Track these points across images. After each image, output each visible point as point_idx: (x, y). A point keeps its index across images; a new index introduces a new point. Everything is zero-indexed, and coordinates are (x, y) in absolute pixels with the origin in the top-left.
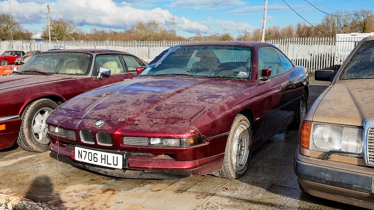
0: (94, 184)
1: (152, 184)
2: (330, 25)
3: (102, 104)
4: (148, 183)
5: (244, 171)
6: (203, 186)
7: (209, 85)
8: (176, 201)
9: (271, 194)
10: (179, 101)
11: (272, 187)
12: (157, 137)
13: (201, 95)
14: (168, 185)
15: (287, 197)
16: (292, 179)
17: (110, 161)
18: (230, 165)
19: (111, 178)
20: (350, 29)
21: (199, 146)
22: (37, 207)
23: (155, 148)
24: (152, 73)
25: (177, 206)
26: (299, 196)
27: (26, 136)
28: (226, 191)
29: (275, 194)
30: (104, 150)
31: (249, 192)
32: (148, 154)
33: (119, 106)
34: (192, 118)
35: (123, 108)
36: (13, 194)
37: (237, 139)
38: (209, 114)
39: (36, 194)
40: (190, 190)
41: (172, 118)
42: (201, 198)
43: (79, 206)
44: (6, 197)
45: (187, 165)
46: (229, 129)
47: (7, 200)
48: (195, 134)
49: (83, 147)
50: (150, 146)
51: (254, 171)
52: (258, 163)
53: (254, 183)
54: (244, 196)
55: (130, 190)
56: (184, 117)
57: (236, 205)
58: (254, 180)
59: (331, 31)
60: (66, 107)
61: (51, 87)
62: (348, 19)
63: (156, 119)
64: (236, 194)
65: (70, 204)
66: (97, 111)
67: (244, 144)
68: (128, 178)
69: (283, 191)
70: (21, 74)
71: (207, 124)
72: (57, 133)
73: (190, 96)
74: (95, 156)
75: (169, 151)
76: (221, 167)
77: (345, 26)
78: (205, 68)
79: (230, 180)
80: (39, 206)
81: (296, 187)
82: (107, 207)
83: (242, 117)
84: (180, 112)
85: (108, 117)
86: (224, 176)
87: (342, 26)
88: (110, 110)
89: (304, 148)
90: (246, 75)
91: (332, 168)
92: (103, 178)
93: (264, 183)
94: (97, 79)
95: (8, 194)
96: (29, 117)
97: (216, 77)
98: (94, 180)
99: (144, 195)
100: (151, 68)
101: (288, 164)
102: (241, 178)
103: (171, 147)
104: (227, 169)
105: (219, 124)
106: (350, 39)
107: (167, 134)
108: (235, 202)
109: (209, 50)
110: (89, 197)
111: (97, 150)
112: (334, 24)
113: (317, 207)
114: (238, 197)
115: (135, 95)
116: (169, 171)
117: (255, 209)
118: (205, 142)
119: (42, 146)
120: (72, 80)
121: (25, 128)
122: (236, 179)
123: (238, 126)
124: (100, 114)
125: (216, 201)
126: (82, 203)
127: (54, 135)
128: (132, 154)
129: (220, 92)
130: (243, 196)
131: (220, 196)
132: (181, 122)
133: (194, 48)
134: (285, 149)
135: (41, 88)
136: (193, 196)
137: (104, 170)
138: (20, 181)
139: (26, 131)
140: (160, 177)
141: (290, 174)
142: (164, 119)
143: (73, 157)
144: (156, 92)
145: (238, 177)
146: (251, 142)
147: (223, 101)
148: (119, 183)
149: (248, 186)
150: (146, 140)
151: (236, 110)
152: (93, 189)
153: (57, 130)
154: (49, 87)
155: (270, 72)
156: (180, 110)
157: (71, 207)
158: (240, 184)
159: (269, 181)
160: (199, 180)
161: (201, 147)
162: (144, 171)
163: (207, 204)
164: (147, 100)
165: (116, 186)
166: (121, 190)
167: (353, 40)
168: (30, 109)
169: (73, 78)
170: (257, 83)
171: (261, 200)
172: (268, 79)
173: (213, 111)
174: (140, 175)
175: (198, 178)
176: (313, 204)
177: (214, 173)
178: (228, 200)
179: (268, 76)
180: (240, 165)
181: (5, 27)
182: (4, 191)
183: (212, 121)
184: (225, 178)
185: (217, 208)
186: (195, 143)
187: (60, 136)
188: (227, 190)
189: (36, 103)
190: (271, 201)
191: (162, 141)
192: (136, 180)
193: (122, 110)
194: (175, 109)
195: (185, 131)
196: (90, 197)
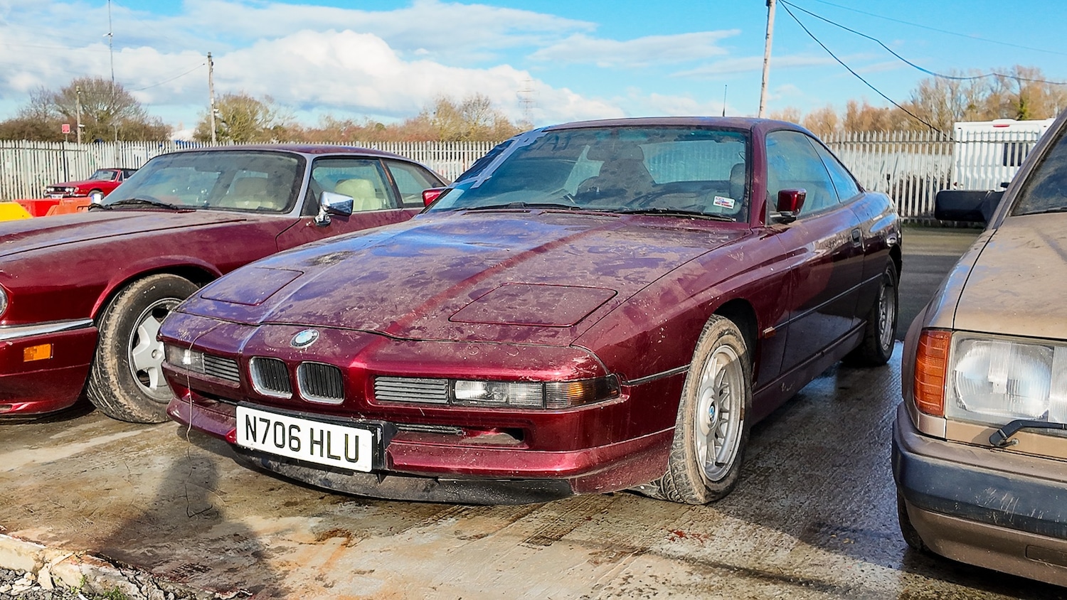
0: (293, 515)
1: (460, 518)
2: (933, 105)
3: (318, 283)
4: (450, 513)
5: (729, 482)
6: (611, 526)
7: (628, 233)
8: (532, 569)
9: (816, 552)
10: (539, 276)
11: (816, 532)
12: (475, 376)
13: (604, 259)
14: (508, 522)
15: (865, 560)
16: (874, 507)
17: (337, 449)
18: (689, 463)
19: (344, 497)
20: (983, 114)
21: (599, 406)
22: (120, 583)
23: (469, 410)
24: (467, 203)
25: (533, 586)
26: (900, 559)
27: (113, 378)
28: (680, 542)
29: (827, 553)
30: (319, 416)
31: (748, 546)
32: (448, 428)
33: (365, 287)
34: (578, 323)
35: (376, 295)
36: (57, 543)
37: (710, 387)
38: (630, 312)
39: (124, 544)
40: (573, 537)
41: (519, 323)
42: (605, 561)
43: (243, 580)
44: (37, 553)
45: (564, 462)
46: (687, 357)
47: (38, 560)
48: (587, 370)
49: (258, 406)
50: (453, 405)
51: (757, 482)
52: (769, 459)
53: (761, 519)
54: (735, 557)
55: (396, 534)
56: (556, 319)
57: (712, 583)
58: (761, 510)
59: (934, 119)
60: (218, 293)
61: (185, 241)
62: (979, 89)
63: (474, 323)
64: (709, 551)
65: (218, 576)
66: (301, 302)
67: (729, 403)
68: (392, 500)
69: (850, 542)
70: (111, 209)
71: (624, 339)
72: (189, 365)
73: (574, 261)
74: (292, 435)
75: (511, 421)
76: (662, 469)
77: (971, 107)
78: (614, 186)
79: (689, 509)
80: (126, 578)
81: (889, 532)
82: (326, 586)
83: (724, 325)
84: (543, 306)
85: (332, 319)
86: (671, 498)
87: (964, 108)
88: (339, 298)
89: (927, 414)
90: (733, 205)
91: (1019, 476)
92: (322, 498)
93: (790, 520)
94: (317, 225)
95: (43, 542)
96: (120, 325)
97: (647, 212)
98: (296, 504)
99: (437, 550)
100: (463, 191)
101: (857, 462)
102: (720, 502)
103: (515, 407)
104: (680, 476)
105: (660, 341)
106: (993, 136)
107: (503, 368)
108: (708, 576)
109: (624, 140)
110: (274, 554)
111: (299, 417)
112: (942, 103)
113: (960, 594)
114: (717, 560)
115: (412, 259)
116: (512, 479)
117: (771, 598)
118: (618, 393)
119: (157, 407)
120: (245, 226)
121: (109, 355)
122: (706, 505)
123: (713, 349)
124: (309, 310)
125: (650, 572)
126: (252, 571)
127: (178, 373)
128: (400, 428)
129: (660, 251)
130: (730, 555)
131: (661, 555)
132: (546, 334)
133: (583, 135)
134: (843, 420)
135: (155, 244)
136: (583, 554)
137: (323, 474)
138: (83, 505)
139: (111, 363)
140: (486, 496)
141: (866, 493)
142: (498, 324)
143: (231, 437)
144: (475, 251)
145: (713, 500)
146: (750, 396)
147: (670, 276)
148: (365, 513)
149: (744, 526)
150: (443, 387)
151: (709, 302)
152: (289, 530)
153: (187, 358)
154: (181, 241)
155: (801, 199)
156: (541, 300)
157: (220, 584)
158: (719, 519)
159: (807, 512)
160: (598, 507)
161: (607, 408)
162: (436, 478)
163: (624, 579)
164: (449, 270)
165: (356, 522)
166: (371, 534)
167: (1000, 139)
168: (125, 302)
169: (249, 221)
170: (764, 229)
171: (785, 569)
172: (795, 219)
173: (642, 303)
174: (424, 491)
175: (596, 502)
176: (944, 584)
177: (643, 488)
178: (686, 567)
179: (795, 210)
180: (717, 464)
181: (103, 111)
182: (33, 534)
183: (638, 331)
184: (673, 501)
185: (655, 594)
186: (587, 398)
187: (195, 375)
188: (683, 538)
189: (140, 286)
190: (818, 575)
191: (491, 389)
192: (417, 504)
193: (374, 300)
194: (530, 297)
195: (559, 362)
196: (277, 555)
